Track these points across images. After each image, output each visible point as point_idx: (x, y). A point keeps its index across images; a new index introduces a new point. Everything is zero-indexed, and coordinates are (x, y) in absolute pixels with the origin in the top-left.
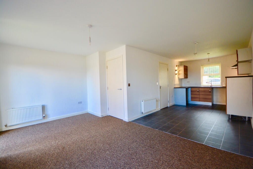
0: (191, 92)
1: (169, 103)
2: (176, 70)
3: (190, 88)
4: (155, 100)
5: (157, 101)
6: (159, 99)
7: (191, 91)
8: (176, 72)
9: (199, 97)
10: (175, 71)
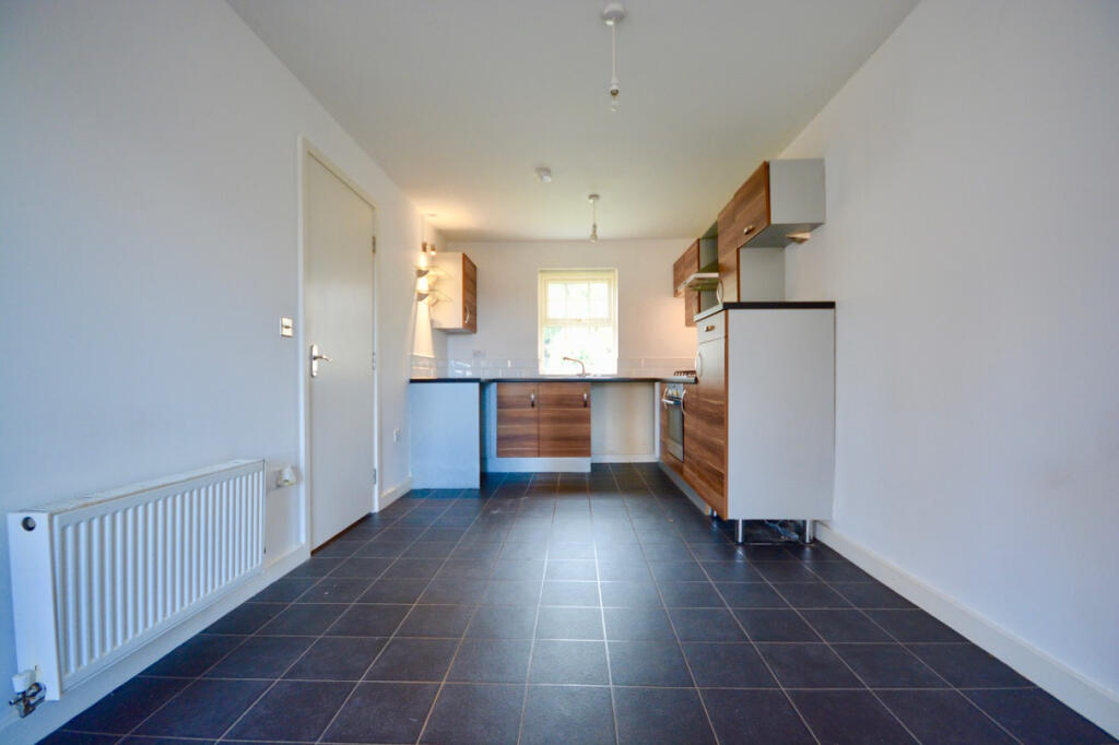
0: (498, 407)
1: (381, 489)
2: (421, 273)
3: (494, 385)
4: (259, 481)
5: (277, 484)
6: (303, 465)
7: (501, 404)
8: (423, 285)
9: (538, 435)
10: (415, 274)
